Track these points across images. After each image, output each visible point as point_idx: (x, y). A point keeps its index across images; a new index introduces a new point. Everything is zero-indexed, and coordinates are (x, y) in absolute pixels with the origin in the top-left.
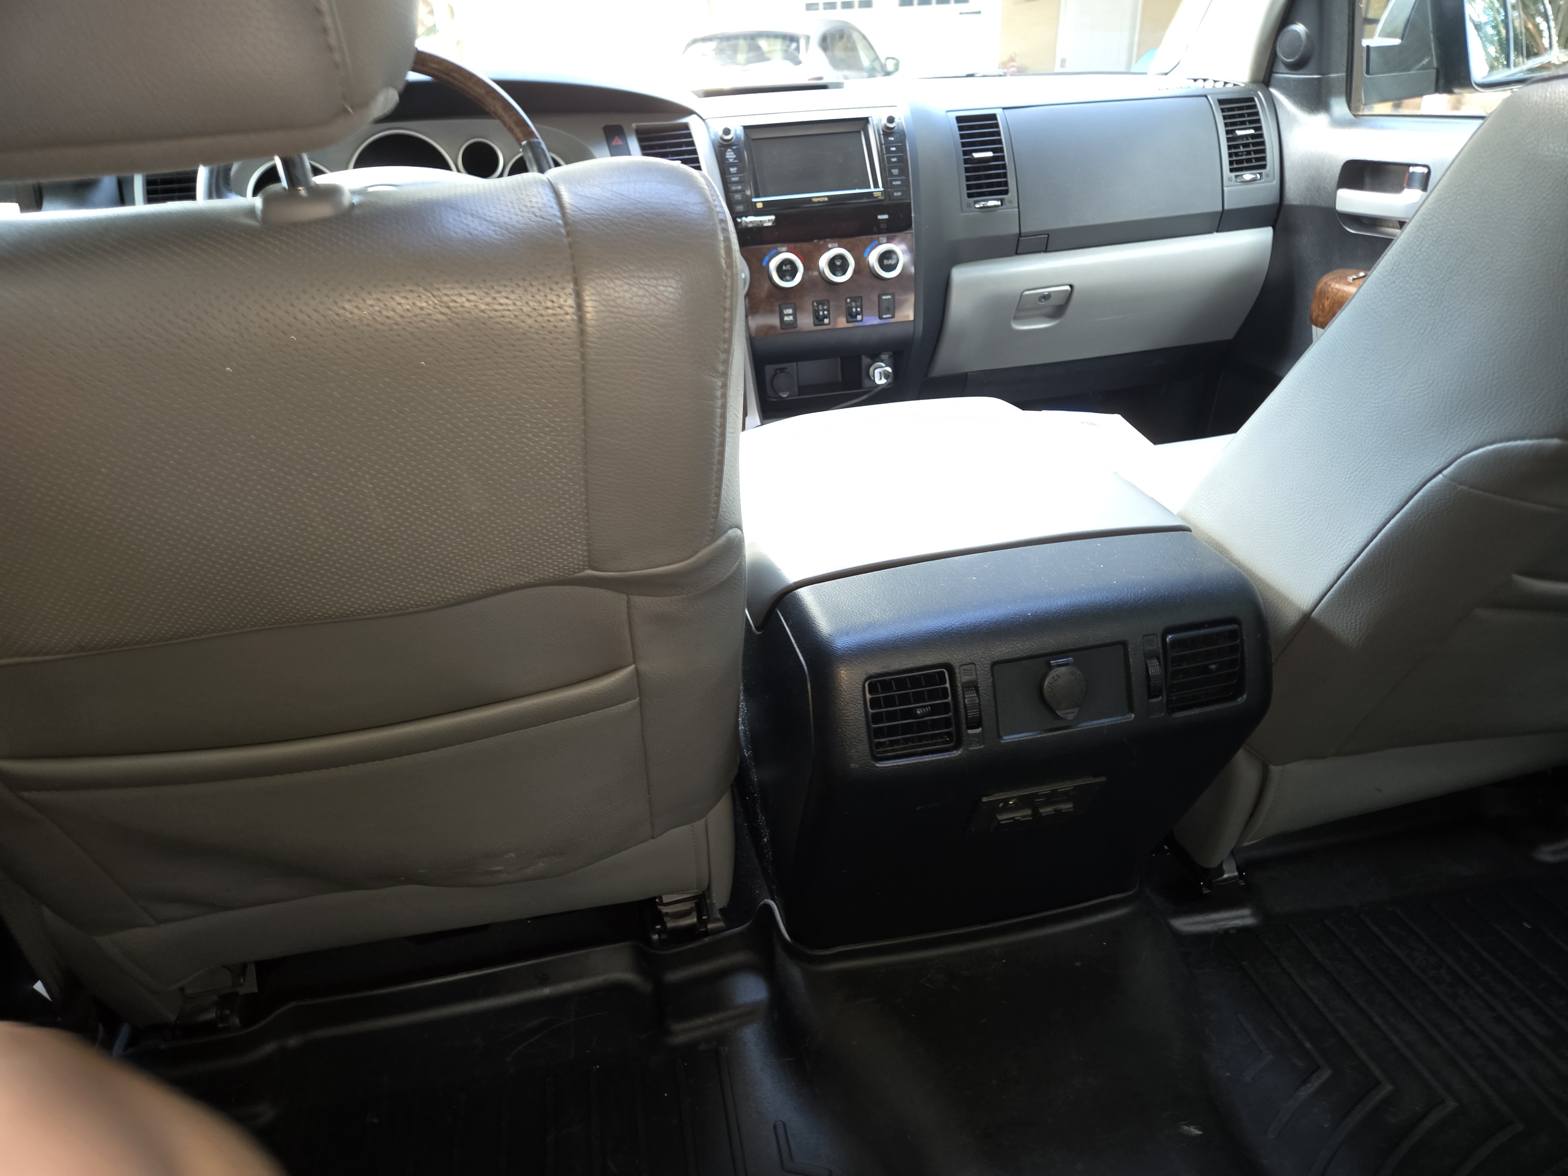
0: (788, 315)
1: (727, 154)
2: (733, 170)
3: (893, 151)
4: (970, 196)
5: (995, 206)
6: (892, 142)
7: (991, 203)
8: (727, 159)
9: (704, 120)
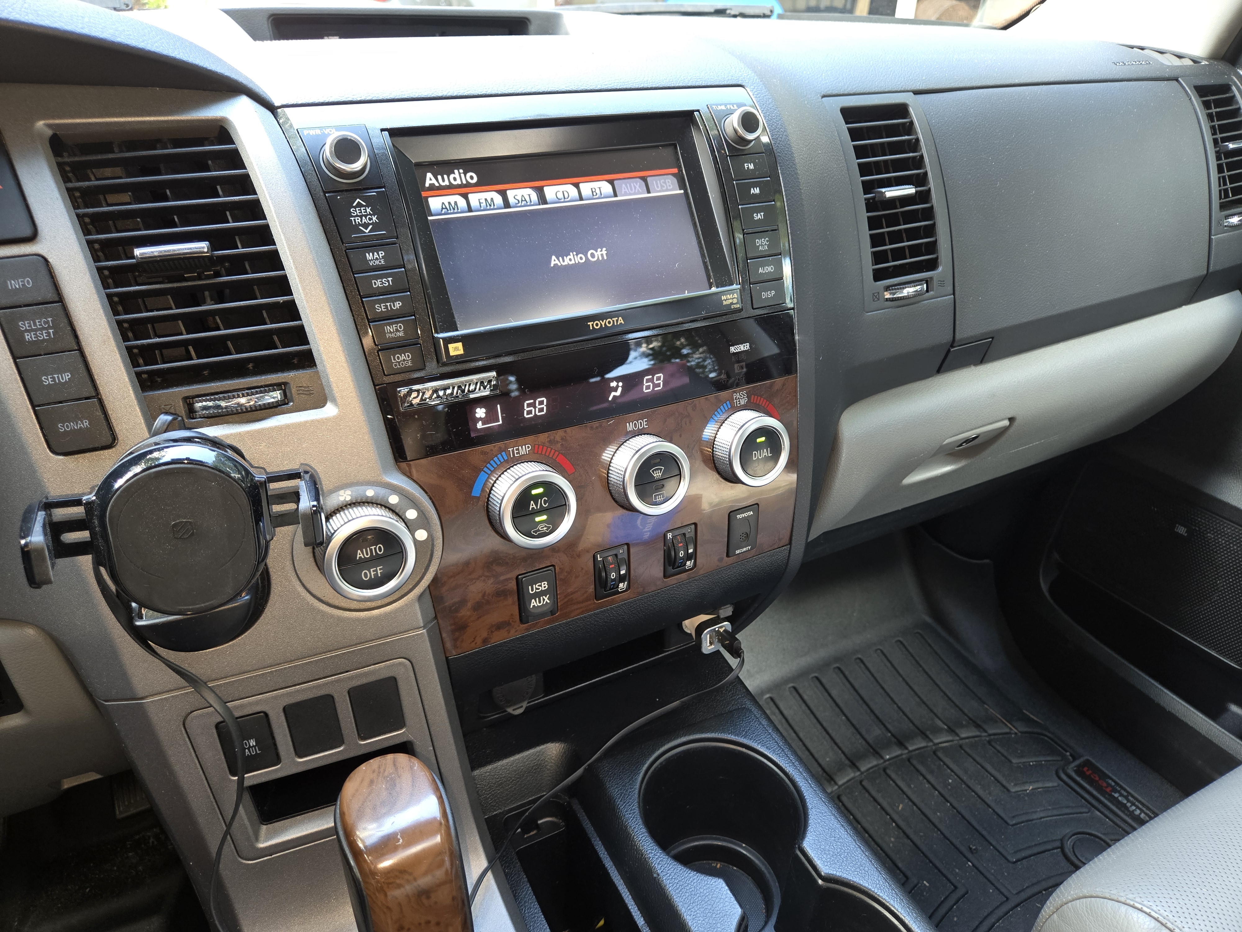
0: (538, 595)
1: (355, 212)
2: (375, 258)
3: (755, 195)
4: (878, 276)
5: (918, 294)
6: (750, 174)
7: (908, 291)
8: (356, 228)
9: (272, 108)
